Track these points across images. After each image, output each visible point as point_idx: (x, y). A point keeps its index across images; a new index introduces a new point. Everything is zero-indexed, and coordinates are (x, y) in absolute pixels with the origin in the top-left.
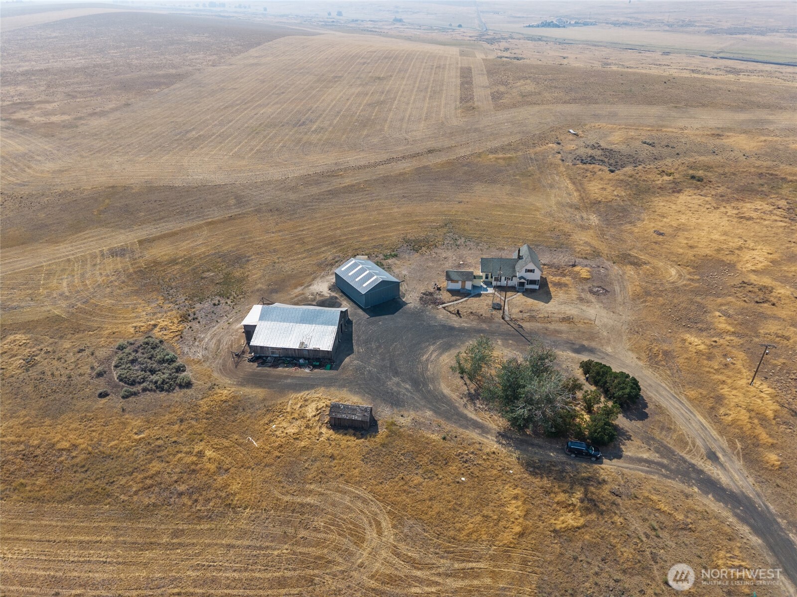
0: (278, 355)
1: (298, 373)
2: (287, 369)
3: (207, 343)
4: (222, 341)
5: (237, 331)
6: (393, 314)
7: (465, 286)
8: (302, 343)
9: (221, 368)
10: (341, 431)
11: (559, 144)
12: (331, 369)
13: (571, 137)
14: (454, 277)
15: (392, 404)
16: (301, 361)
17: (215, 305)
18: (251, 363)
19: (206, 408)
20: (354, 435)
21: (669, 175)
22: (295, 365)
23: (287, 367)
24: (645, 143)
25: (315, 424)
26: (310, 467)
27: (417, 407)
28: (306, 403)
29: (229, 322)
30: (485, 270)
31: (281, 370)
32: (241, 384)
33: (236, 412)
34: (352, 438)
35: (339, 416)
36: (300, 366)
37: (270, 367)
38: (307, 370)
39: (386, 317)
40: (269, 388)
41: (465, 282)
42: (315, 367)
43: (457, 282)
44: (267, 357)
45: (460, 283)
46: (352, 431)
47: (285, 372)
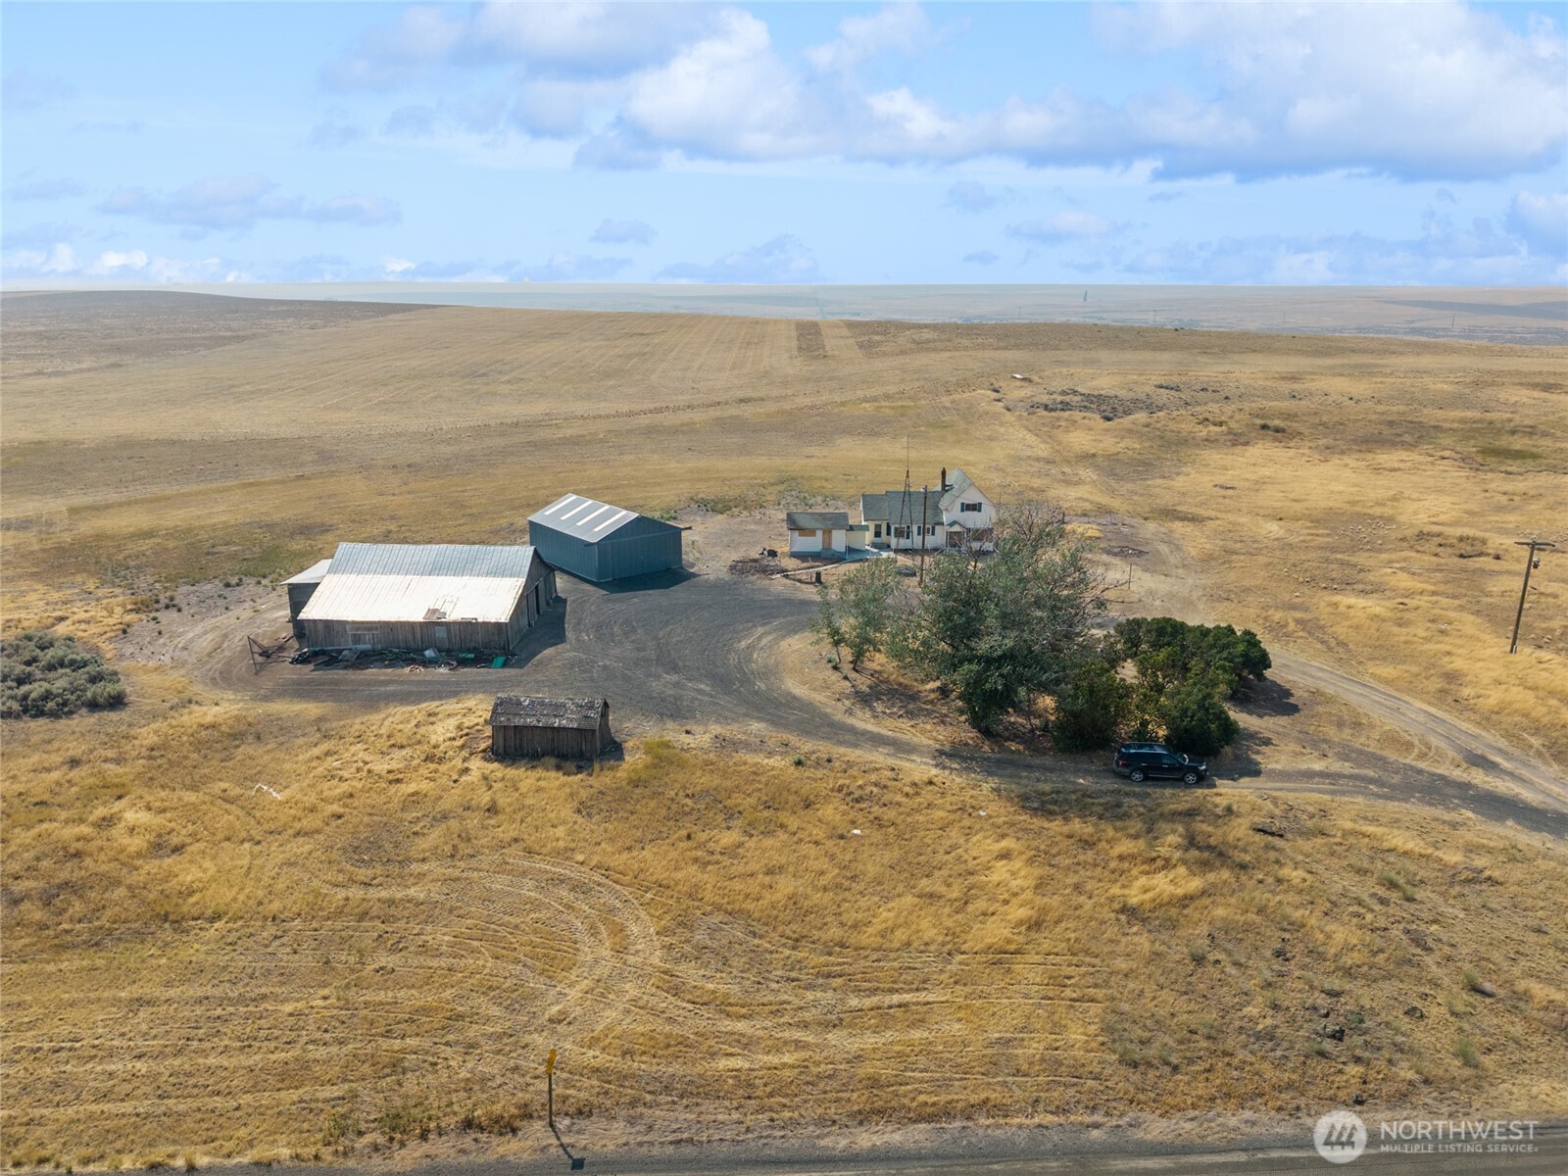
0: (368, 646)
1: (417, 675)
2: (390, 670)
3: (192, 641)
4: (231, 636)
5: (275, 620)
6: (668, 587)
7: (830, 544)
8: (435, 611)
9: (217, 675)
10: (523, 762)
11: (997, 391)
12: (505, 665)
13: (1019, 383)
14: (804, 522)
15: (662, 715)
16: (429, 653)
17: (228, 585)
18: (299, 666)
19: (153, 739)
20: (558, 768)
21: (1221, 424)
22: (413, 661)
23: (387, 667)
24: (1161, 387)
25: (451, 753)
26: (426, 831)
27: (726, 718)
28: (432, 719)
29: (258, 608)
30: (873, 517)
31: (373, 673)
32: (266, 699)
33: (237, 743)
34: (553, 774)
35: (518, 721)
36: (426, 663)
37: (346, 668)
38: (443, 670)
39: (651, 592)
40: (336, 701)
41: (830, 532)
42: (463, 663)
43: (812, 532)
44: (340, 652)
45: (819, 534)
46: (553, 761)
47: (387, 675)
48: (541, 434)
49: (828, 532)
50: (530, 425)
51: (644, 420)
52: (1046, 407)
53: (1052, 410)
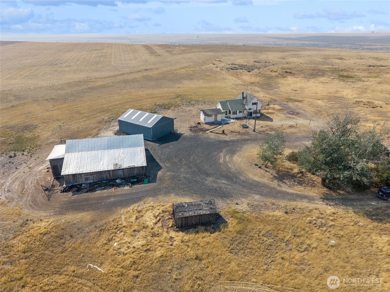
0: (92, 181)
1: (118, 191)
2: (105, 191)
3: (10, 186)
4: (26, 182)
5: (40, 171)
6: (177, 140)
7: (217, 119)
8: (116, 165)
9: (31, 203)
10: (191, 230)
11: (214, 64)
12: (149, 182)
15: (221, 197)
16: (118, 181)
17: (11, 157)
18: (65, 193)
19: (22, 247)
20: (206, 230)
22: (113, 186)
23: (104, 189)
24: (255, 62)
25: (160, 231)
26: (179, 277)
27: (243, 195)
28: (141, 214)
29: (30, 166)
31: (99, 193)
32: (61, 213)
33: (63, 241)
34: (206, 234)
35: (187, 215)
36: (118, 185)
37: (87, 192)
38: (127, 188)
39: (173, 142)
40: (93, 210)
41: (217, 115)
42: (133, 183)
44: (81, 185)
45: (213, 116)
46: (203, 228)
47: (106, 193)
48: (91, 85)
49: (216, 116)
50: (85, 82)
51: (121, 78)
52: (232, 69)
53: (234, 70)
